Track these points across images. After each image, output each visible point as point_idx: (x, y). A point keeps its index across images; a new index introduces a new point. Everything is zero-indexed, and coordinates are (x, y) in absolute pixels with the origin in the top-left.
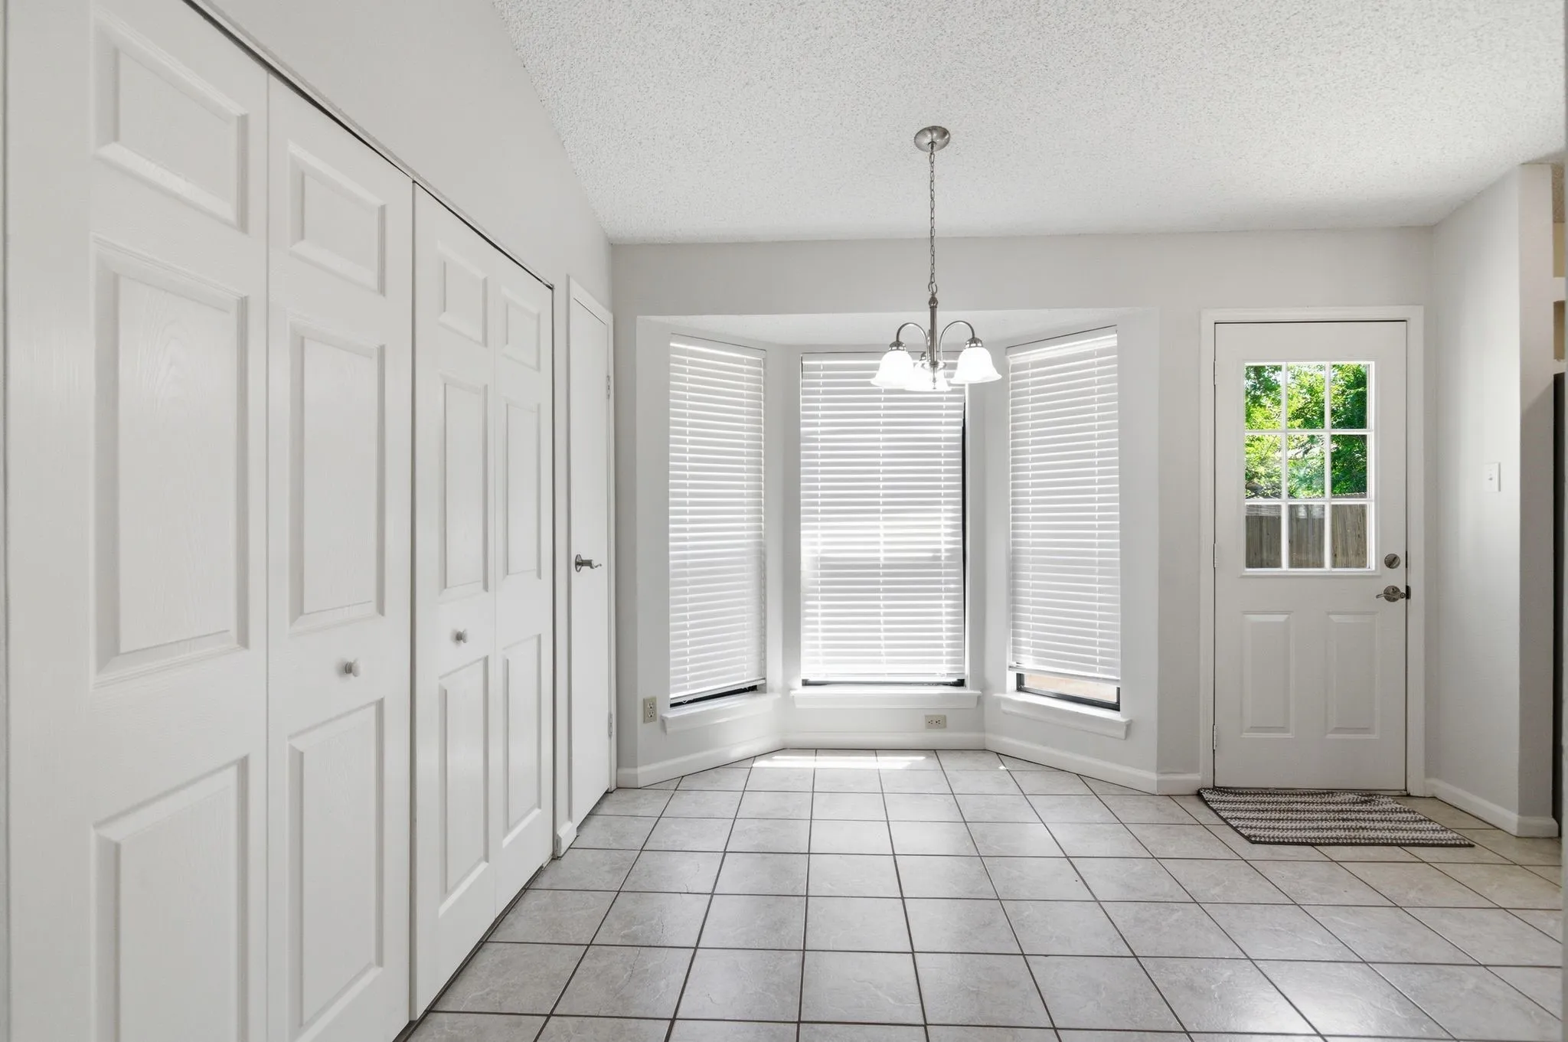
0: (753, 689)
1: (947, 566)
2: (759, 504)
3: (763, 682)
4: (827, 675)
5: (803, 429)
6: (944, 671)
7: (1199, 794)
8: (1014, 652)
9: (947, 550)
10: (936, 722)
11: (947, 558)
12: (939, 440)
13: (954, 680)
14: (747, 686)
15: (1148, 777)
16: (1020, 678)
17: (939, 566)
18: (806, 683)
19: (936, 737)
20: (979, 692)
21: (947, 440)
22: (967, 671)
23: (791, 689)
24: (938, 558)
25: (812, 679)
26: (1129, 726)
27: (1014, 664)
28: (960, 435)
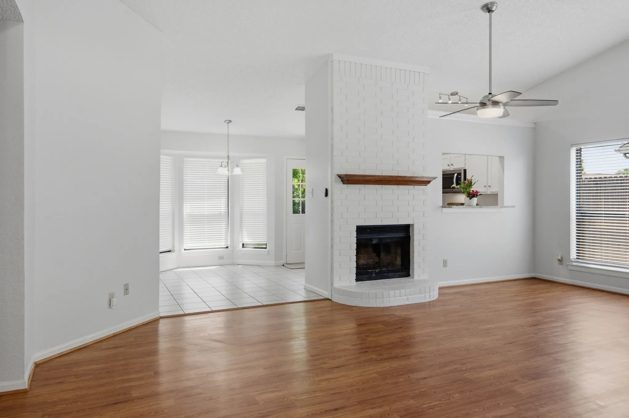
0: (170, 251)
1: (224, 216)
2: (172, 199)
3: (173, 249)
4: (191, 247)
5: (184, 178)
6: (223, 245)
7: (283, 265)
8: (242, 238)
9: (224, 212)
10: (221, 258)
11: (224, 214)
12: (222, 182)
13: (226, 247)
14: (168, 250)
15: (272, 262)
16: (243, 245)
17: (221, 216)
18: (185, 250)
19: (222, 262)
20: (232, 249)
21: (224, 182)
22: (229, 244)
23: (181, 251)
24: (221, 214)
25: (186, 248)
26: (269, 252)
27: (241, 241)
28: (227, 180)
